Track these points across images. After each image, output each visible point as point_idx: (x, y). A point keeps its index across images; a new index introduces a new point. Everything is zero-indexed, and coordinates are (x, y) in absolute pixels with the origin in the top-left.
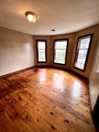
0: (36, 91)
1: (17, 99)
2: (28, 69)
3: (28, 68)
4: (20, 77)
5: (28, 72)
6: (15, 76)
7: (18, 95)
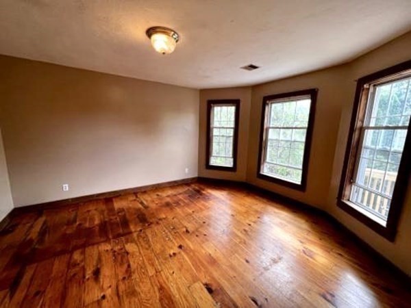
0: (153, 265)
1: (89, 274)
2: (174, 185)
3: (175, 182)
4: (140, 206)
5: (170, 192)
6: (134, 198)
7: (100, 260)
